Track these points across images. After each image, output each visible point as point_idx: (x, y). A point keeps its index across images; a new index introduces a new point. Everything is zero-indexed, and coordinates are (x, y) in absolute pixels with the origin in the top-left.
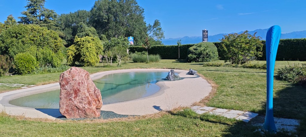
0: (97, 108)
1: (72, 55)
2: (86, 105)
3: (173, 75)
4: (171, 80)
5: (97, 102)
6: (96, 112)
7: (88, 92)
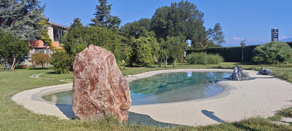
0: (122, 108)
1: (129, 56)
2: (106, 103)
3: (240, 74)
4: (237, 80)
5: (122, 99)
6: (120, 115)
7: (111, 82)
